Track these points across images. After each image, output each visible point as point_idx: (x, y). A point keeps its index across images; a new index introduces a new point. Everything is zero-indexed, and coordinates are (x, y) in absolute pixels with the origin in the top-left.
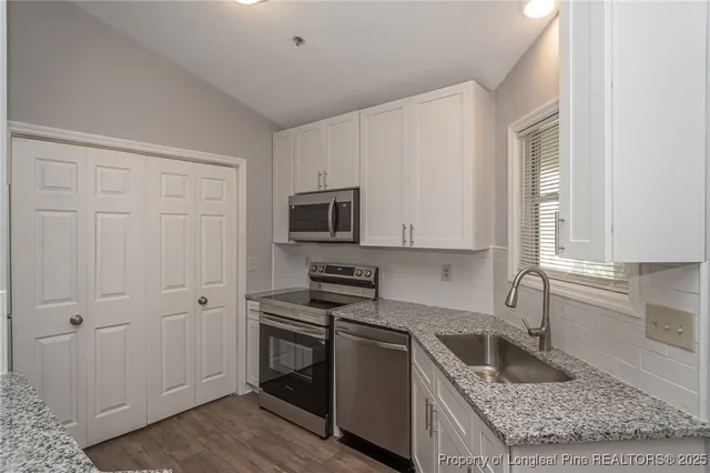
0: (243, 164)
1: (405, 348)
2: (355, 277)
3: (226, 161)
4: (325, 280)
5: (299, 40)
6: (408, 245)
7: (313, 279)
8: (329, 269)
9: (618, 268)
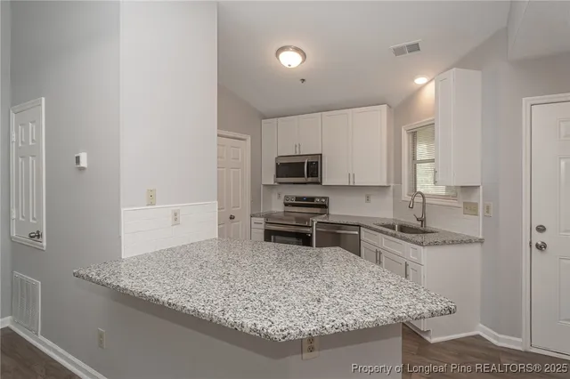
0: (249, 138)
1: (357, 233)
2: (315, 203)
3: (239, 137)
4: (294, 205)
5: (303, 80)
6: (351, 184)
7: (286, 205)
8: (297, 199)
9: (448, 188)
